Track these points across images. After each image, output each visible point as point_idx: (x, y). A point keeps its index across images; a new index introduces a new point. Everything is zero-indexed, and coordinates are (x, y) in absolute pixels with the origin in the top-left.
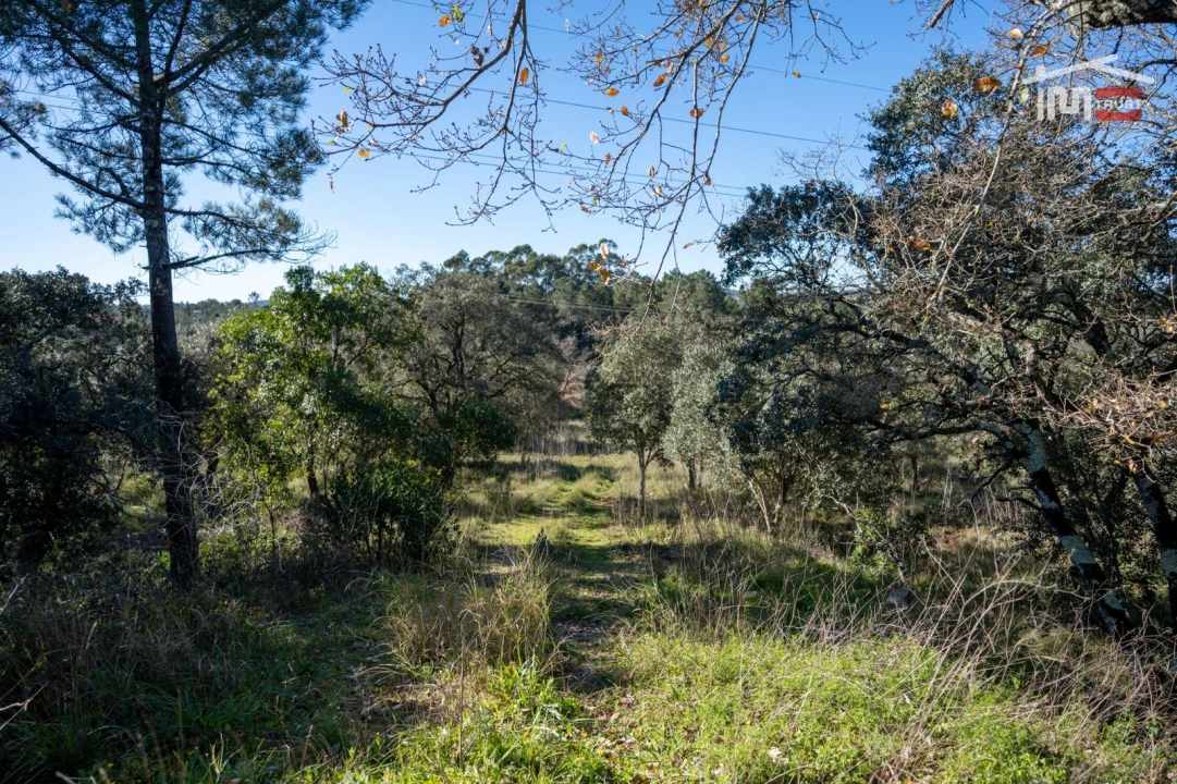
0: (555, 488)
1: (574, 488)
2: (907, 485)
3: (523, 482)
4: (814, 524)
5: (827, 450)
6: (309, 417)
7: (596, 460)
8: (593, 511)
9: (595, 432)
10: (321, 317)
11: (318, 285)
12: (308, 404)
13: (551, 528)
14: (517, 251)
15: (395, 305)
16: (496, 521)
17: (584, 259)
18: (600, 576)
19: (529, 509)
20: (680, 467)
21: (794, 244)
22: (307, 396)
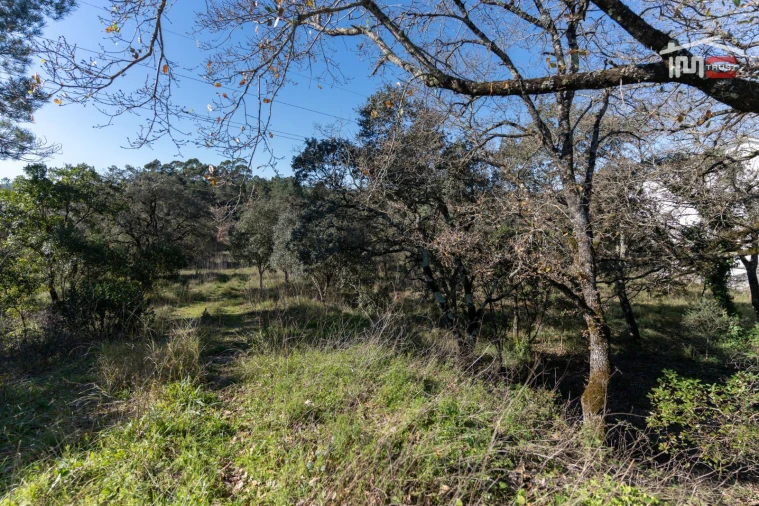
0: (215, 286)
1: (226, 286)
2: (381, 274)
3: (197, 284)
4: (342, 295)
5: (346, 262)
6: (48, 256)
7: (238, 271)
8: (236, 297)
9: (235, 257)
10: (54, 195)
11: (50, 175)
12: (46, 247)
13: (211, 308)
14: (190, 162)
15: (108, 190)
16: (181, 306)
17: (229, 168)
18: (237, 329)
19: (200, 298)
20: (280, 272)
21: (326, 166)
22: (45, 244)
